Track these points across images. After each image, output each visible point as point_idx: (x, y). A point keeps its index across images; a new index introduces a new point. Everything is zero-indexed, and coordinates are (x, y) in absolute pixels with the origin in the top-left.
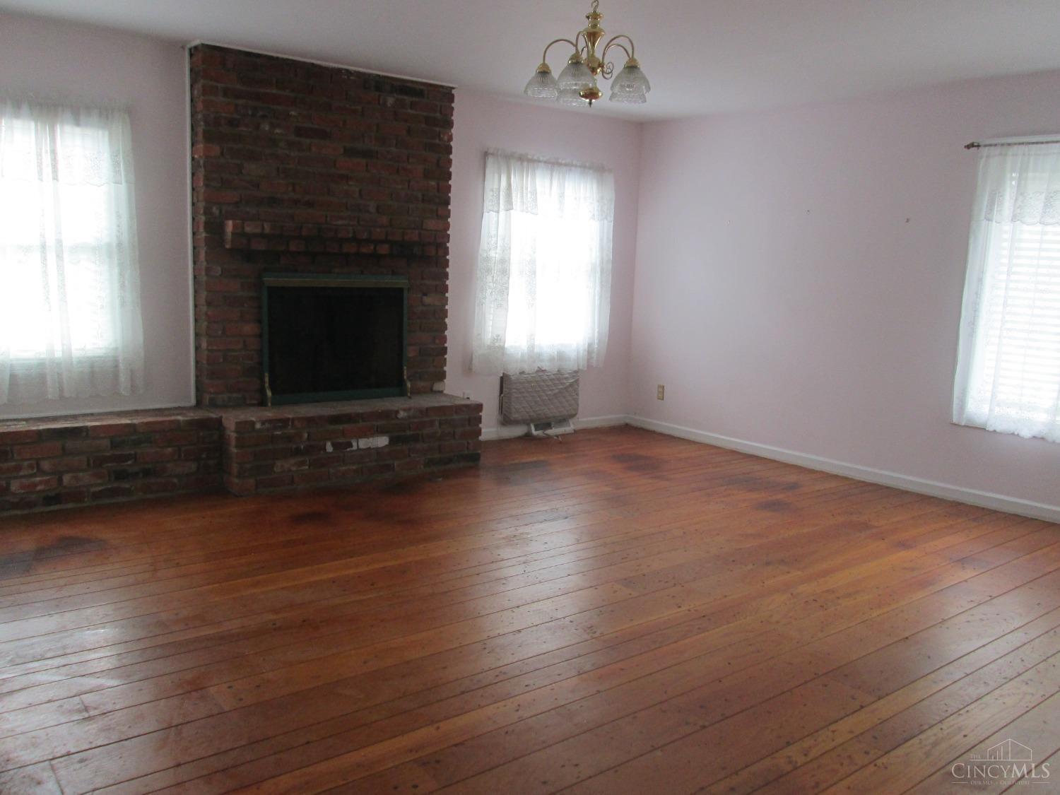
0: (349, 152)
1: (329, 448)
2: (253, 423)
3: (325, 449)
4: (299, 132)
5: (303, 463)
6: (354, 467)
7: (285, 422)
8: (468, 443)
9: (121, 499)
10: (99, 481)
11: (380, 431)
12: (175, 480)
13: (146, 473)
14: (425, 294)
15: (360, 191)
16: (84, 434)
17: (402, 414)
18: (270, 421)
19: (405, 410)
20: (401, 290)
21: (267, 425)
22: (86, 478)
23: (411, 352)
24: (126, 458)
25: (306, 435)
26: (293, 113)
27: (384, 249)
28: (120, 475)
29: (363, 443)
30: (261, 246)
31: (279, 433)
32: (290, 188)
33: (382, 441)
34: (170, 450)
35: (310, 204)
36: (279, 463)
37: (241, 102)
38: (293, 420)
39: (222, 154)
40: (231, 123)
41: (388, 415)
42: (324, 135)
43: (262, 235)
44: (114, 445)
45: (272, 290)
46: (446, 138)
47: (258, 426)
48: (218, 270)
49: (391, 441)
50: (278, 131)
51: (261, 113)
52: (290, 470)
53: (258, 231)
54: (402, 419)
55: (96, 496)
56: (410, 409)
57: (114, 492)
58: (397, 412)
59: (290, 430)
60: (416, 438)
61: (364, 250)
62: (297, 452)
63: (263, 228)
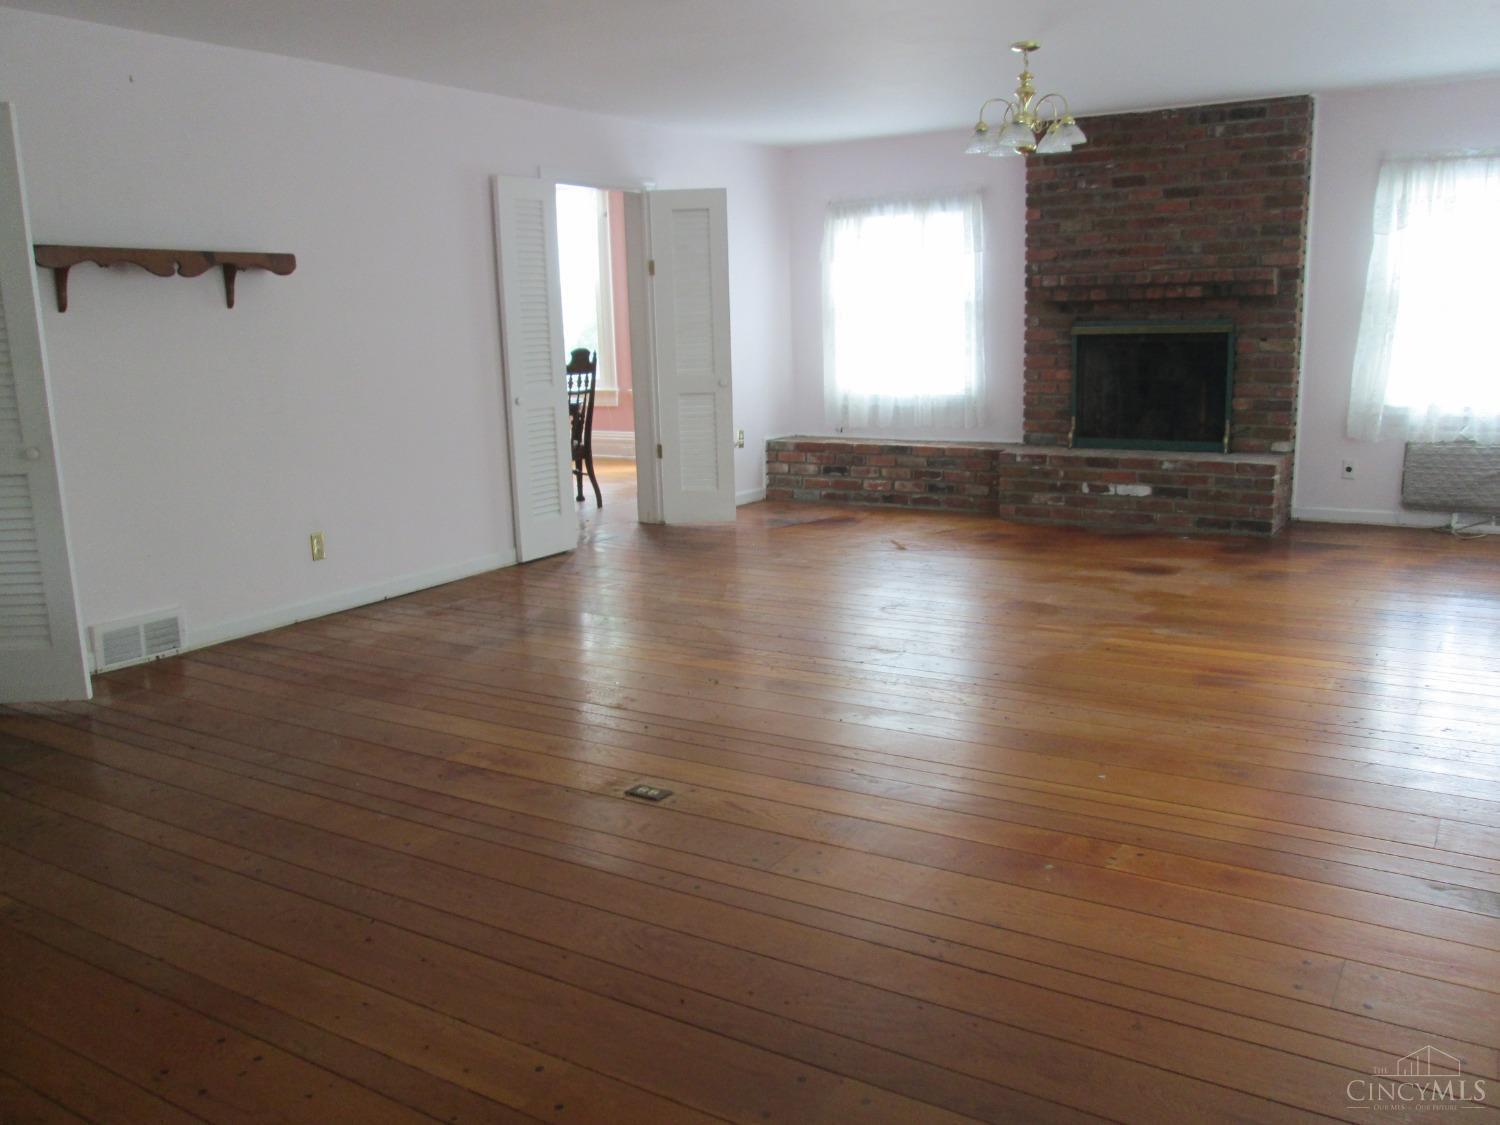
0: (1170, 194)
1: (1085, 489)
2: (1015, 456)
3: (1081, 490)
4: (1117, 183)
5: (1059, 499)
6: (1111, 512)
7: (1043, 458)
8: (1254, 510)
9: (931, 508)
10: (917, 490)
11: (1144, 480)
12: (972, 499)
13: (950, 489)
14: (1264, 340)
15: (1183, 232)
16: (909, 452)
17: (1166, 465)
18: (1030, 456)
19: (1171, 462)
20: (1225, 335)
21: (1027, 460)
22: (909, 486)
23: (1241, 405)
24: (937, 475)
25: (1062, 473)
26: (1109, 166)
27: (1195, 292)
28: (932, 488)
29: (1122, 490)
30: (1062, 297)
31: (1037, 467)
32: (1105, 239)
33: (1143, 491)
34: (968, 474)
35: (1123, 253)
36: (1036, 495)
37: (1059, 167)
38: (1051, 457)
39: (1042, 216)
40: (1051, 187)
41: (1149, 464)
42: (1140, 181)
43: (1059, 287)
44: (930, 464)
45: (1081, 338)
46: (1295, 156)
47: (1019, 459)
48: (1036, 321)
49: (1157, 492)
50: (1093, 187)
51: (1077, 173)
52: (1046, 504)
53: (1054, 284)
54: (1167, 470)
55: (916, 501)
56: (1176, 462)
57: (926, 501)
58: (1161, 463)
59: (1048, 467)
60: (1184, 494)
61: (1170, 294)
62: (1053, 488)
63: (1060, 281)
